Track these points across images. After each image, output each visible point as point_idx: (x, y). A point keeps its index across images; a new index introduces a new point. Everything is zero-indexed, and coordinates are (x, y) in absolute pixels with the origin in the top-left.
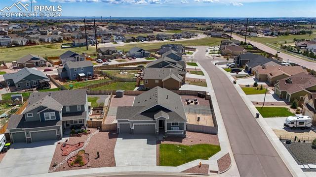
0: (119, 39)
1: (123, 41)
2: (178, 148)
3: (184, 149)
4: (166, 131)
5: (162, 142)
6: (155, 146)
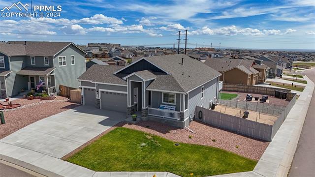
2: (145, 140)
3: (154, 146)
4: (144, 107)
5: (126, 126)
6: (106, 129)
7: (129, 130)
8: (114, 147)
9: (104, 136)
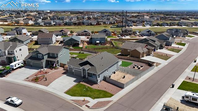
0: (148, 24)
1: (150, 25)
2: (85, 88)
3: (88, 90)
4: (87, 77)
5: (81, 83)
6: (75, 83)
7: (81, 84)
8: (77, 90)
9: (75, 86)
